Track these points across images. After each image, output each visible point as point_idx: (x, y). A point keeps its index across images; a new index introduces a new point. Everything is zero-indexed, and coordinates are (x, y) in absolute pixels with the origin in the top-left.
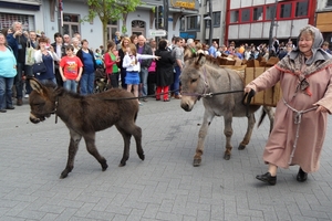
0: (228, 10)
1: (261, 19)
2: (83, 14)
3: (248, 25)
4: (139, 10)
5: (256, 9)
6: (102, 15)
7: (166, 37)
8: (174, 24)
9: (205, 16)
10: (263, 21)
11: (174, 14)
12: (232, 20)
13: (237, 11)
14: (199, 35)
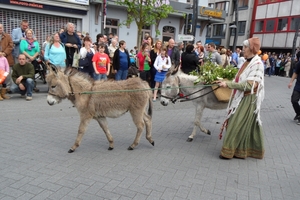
0: (253, 20)
1: (285, 29)
2: (122, 19)
3: (272, 35)
4: (171, 17)
5: (280, 20)
6: (139, 20)
7: (193, 42)
8: (202, 31)
9: (231, 24)
10: (287, 32)
11: (202, 21)
12: (256, 29)
13: (262, 21)
14: (224, 42)
